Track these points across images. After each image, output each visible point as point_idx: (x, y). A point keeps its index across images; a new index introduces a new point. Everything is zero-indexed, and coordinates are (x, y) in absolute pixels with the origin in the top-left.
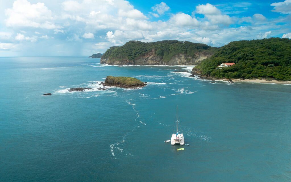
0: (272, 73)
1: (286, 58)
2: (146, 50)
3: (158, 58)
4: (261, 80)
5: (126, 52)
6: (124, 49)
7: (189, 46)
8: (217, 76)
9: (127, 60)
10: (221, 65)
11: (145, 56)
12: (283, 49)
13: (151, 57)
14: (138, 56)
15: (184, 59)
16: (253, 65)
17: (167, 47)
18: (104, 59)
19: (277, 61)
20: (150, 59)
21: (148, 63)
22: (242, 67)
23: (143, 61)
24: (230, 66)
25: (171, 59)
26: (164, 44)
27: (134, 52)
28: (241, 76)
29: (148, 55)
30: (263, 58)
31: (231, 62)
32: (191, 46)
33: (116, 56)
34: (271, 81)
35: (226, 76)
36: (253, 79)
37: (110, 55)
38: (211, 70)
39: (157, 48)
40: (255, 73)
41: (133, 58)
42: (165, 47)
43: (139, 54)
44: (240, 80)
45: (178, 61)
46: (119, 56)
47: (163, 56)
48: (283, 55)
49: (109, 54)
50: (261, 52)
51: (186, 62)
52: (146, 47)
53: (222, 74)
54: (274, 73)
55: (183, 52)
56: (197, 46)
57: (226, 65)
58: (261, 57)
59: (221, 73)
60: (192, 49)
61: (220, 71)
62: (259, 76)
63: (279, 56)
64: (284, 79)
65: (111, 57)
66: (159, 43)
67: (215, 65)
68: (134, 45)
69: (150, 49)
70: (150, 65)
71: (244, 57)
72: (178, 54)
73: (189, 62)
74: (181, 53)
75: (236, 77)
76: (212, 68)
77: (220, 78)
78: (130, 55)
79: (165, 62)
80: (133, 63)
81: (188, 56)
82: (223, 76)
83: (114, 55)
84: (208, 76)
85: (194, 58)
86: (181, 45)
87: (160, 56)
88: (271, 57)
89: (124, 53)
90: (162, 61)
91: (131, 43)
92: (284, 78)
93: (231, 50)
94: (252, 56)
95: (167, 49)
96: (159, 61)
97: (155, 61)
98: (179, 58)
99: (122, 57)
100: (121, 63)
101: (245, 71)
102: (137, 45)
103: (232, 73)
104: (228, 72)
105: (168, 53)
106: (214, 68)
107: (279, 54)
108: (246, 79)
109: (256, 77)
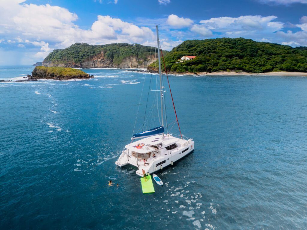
0: (241, 65)
1: (250, 51)
2: (94, 53)
3: (107, 61)
4: (229, 73)
5: (72, 54)
6: (69, 51)
7: (140, 48)
8: (179, 70)
9: (73, 63)
10: (182, 58)
11: (94, 59)
12: (244, 43)
13: (99, 60)
14: (85, 58)
15: (136, 62)
16: (217, 57)
17: (117, 50)
18: (47, 62)
19: (241, 54)
20: (99, 62)
21: (96, 65)
22: (207, 59)
23: (92, 64)
24: (191, 59)
25: (122, 61)
26: (114, 47)
27: (80, 54)
28: (207, 68)
29: (97, 58)
30: (225, 51)
31: (193, 55)
32: (142, 49)
33: (60, 59)
34: (241, 73)
35: (189, 70)
36: (220, 72)
37: (53, 59)
38: (171, 64)
39: (107, 50)
40: (223, 65)
41: (80, 61)
42: (115, 50)
43: (86, 57)
44: (206, 73)
45: (130, 64)
46: (64, 59)
47: (113, 59)
48: (246, 48)
49: (52, 57)
50: (222, 45)
51: (138, 65)
52: (94, 50)
53: (185, 68)
54: (244, 64)
55: (134, 55)
56: (148, 49)
57: (187, 58)
58: (223, 50)
59: (183, 66)
60: (143, 52)
61: (181, 65)
62: (228, 68)
63: (241, 50)
64: (255, 71)
65: (55, 59)
66: (108, 46)
67: (175, 59)
68: (80, 47)
69: (98, 52)
70: (99, 68)
71: (205, 50)
72: (129, 57)
73: (141, 65)
74: (132, 56)
75: (201, 70)
76: (172, 62)
77: (183, 72)
78: (76, 58)
79: (115, 65)
80: (80, 65)
81: (140, 59)
82: (186, 70)
83: (58, 58)
84: (168, 71)
85: (146, 61)
86: (132, 47)
87: (110, 58)
88: (234, 50)
89: (70, 55)
90: (113, 64)
91: (77, 45)
92: (255, 69)
93: (186, 47)
94: (213, 50)
95: (117, 51)
96: (109, 64)
97: (105, 64)
98: (130, 61)
99: (67, 59)
100: (65, 66)
101: (210, 63)
102: (84, 47)
103: (196, 66)
104: (192, 65)
105: (119, 55)
106: (174, 62)
107: (241, 47)
108: (212, 72)
109: (225, 70)
